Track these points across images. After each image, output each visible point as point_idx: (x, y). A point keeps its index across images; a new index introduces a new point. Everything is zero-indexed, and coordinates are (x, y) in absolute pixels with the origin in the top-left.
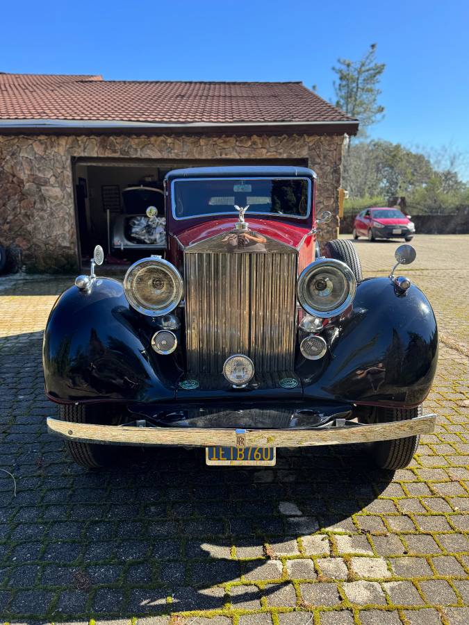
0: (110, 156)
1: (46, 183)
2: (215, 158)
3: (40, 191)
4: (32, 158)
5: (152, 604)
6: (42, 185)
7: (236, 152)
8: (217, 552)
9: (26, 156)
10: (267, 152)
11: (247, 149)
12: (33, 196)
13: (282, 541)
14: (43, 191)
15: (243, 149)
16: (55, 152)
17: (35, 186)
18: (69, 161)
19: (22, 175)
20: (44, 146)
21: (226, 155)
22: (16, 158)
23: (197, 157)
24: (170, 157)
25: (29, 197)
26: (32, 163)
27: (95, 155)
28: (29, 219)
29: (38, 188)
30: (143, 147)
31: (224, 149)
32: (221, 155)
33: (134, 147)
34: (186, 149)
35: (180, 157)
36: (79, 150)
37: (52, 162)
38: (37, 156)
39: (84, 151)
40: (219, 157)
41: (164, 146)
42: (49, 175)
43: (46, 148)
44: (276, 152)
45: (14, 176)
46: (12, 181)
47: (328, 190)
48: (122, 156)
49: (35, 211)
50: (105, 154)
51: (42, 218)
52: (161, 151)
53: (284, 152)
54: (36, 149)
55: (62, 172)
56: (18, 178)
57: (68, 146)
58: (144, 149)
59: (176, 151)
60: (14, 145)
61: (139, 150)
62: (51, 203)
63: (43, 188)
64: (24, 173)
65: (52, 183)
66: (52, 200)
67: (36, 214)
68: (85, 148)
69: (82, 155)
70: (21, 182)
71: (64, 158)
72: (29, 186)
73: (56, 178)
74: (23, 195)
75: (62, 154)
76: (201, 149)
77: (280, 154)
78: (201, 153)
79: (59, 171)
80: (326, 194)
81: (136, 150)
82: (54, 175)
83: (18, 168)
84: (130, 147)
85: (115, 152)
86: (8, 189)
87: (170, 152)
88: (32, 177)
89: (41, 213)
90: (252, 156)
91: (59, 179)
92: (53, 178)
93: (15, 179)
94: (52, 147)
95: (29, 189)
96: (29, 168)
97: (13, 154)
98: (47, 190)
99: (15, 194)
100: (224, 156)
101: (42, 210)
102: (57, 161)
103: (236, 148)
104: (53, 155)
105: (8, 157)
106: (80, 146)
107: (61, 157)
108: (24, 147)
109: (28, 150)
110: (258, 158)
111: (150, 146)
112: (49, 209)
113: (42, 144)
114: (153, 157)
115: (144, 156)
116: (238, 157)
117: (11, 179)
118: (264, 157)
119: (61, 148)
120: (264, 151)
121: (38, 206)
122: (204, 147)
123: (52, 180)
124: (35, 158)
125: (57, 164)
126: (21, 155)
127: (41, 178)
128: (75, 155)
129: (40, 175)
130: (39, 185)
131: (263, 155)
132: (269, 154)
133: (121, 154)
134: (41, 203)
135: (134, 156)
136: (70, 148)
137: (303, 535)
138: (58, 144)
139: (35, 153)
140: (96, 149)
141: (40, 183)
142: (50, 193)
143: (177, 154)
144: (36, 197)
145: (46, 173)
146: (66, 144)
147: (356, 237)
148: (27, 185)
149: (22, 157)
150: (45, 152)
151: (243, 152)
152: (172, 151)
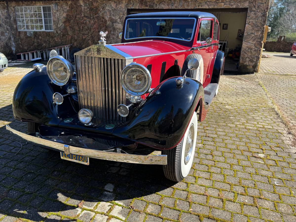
0: (144, 8)
1: (116, 21)
2: (195, 8)
3: (113, 25)
4: (111, 10)
5: (19, 212)
6: (114, 23)
7: (207, 5)
8: (61, 197)
9: (108, 9)
10: (224, 5)
11: (214, 3)
12: (110, 28)
13: (91, 201)
14: (114, 26)
15: (211, 3)
16: (120, 7)
17: (111, 23)
18: (126, 11)
19: (106, 18)
20: (116, 4)
21: (201, 6)
22: (104, 10)
23: (186, 8)
24: (173, 8)
25: (109, 28)
26: (110, 12)
27: (138, 8)
28: (108, 39)
29: (112, 24)
30: (160, 3)
31: (201, 3)
32: (199, 7)
33: (156, 3)
34: (181, 4)
35: (178, 8)
36: (131, 5)
37: (119, 11)
38: (113, 8)
39: (133, 6)
40: (197, 8)
41: (170, 3)
42: (117, 18)
43: (117, 5)
44: (230, 4)
45: (103, 18)
46: (102, 21)
47: (258, 26)
48: (150, 8)
49: (111, 35)
50: (142, 7)
51: (113, 38)
52: (168, 5)
53: (234, 4)
54: (112, 5)
55: (123, 16)
56: (105, 19)
57: (126, 4)
58: (160, 4)
59: (176, 5)
60: (103, 4)
61: (158, 5)
62: (118, 31)
63: (114, 24)
64: (107, 17)
65: (118, 22)
66: (118, 30)
67: (111, 36)
68: (133, 4)
69: (132, 8)
70: (106, 21)
71: (124, 9)
72: (109, 23)
73: (120, 19)
74: (106, 27)
75: (123, 8)
76: (189, 4)
77: (232, 5)
78: (188, 6)
79: (122, 16)
80: (256, 29)
81: (156, 5)
82: (119, 18)
83: (105, 14)
84: (154, 3)
85: (147, 6)
86: (101, 25)
87: (173, 6)
88: (110, 19)
89: (113, 36)
90: (216, 7)
91: (121, 20)
92: (119, 19)
93: (103, 20)
94: (119, 4)
95: (109, 25)
96: (109, 14)
97: (103, 8)
98: (116, 25)
99: (103, 27)
100: (200, 7)
101: (114, 35)
102: (121, 11)
103: (207, 2)
104: (120, 8)
105: (101, 9)
106: (131, 4)
107: (123, 9)
108: (108, 5)
109: (109, 6)
110: (219, 8)
111: (163, 2)
112: (116, 34)
113: (115, 3)
114: (164, 8)
115: (160, 8)
116: (208, 8)
117: (102, 20)
118: (223, 7)
119: (123, 5)
120: (223, 4)
121: (112, 32)
122: (190, 3)
123: (119, 20)
124: (112, 10)
125: (121, 13)
126: (106, 8)
127: (114, 19)
128: (129, 8)
129: (114, 18)
130: (113, 23)
131: (221, 6)
132: (225, 5)
133: (150, 7)
134: (113, 31)
135: (156, 8)
136: (127, 4)
137: (103, 201)
138: (122, 3)
139: (112, 7)
140: (138, 5)
141: (113, 21)
142: (117, 27)
143: (176, 7)
144: (112, 29)
145: (116, 17)
146: (125, 3)
147: (292, 55)
148: (108, 22)
149: (107, 9)
150: (116, 6)
151: (211, 5)
152: (174, 5)
